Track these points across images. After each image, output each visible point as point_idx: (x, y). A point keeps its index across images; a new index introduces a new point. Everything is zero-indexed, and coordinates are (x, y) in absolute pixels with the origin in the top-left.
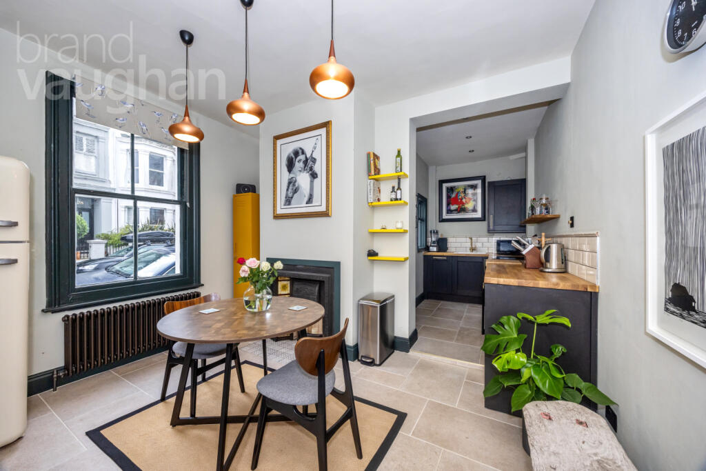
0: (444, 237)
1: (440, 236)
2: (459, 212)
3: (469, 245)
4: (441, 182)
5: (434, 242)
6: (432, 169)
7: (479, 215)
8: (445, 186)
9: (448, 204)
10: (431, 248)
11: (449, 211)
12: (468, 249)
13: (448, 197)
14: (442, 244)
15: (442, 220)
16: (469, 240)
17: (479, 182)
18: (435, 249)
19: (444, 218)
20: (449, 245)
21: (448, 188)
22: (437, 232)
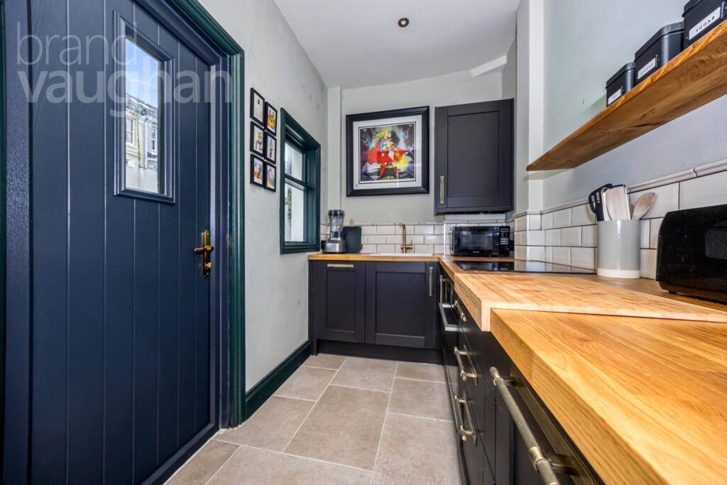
0: (356, 224)
1: (347, 223)
2: (382, 178)
3: (399, 239)
4: (351, 119)
5: (336, 235)
6: (333, 93)
7: (417, 182)
8: (357, 126)
9: (363, 163)
10: (329, 245)
11: (365, 176)
12: (399, 247)
13: (364, 148)
14: (351, 238)
15: (352, 193)
16: (400, 230)
17: (417, 120)
18: (337, 248)
19: (355, 188)
20: (364, 240)
21: (362, 132)
22: (342, 214)
